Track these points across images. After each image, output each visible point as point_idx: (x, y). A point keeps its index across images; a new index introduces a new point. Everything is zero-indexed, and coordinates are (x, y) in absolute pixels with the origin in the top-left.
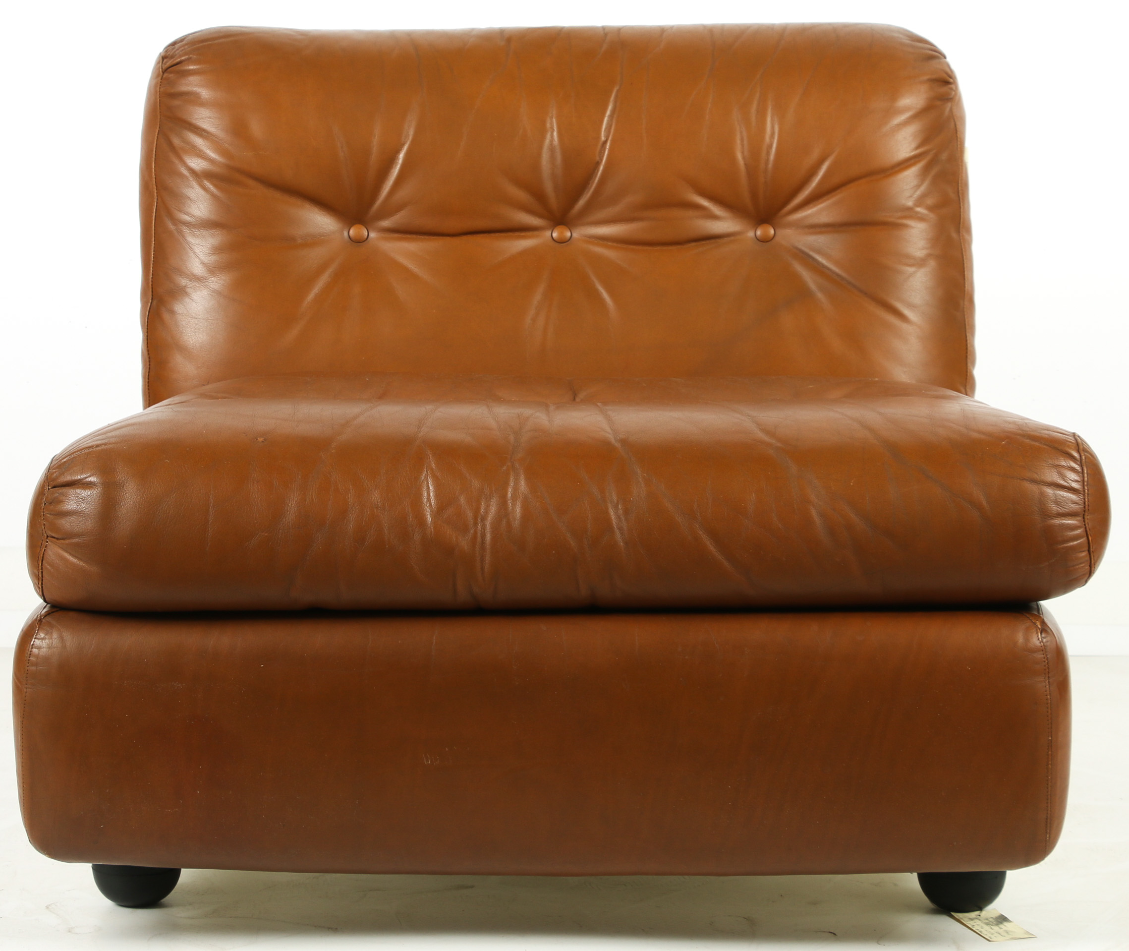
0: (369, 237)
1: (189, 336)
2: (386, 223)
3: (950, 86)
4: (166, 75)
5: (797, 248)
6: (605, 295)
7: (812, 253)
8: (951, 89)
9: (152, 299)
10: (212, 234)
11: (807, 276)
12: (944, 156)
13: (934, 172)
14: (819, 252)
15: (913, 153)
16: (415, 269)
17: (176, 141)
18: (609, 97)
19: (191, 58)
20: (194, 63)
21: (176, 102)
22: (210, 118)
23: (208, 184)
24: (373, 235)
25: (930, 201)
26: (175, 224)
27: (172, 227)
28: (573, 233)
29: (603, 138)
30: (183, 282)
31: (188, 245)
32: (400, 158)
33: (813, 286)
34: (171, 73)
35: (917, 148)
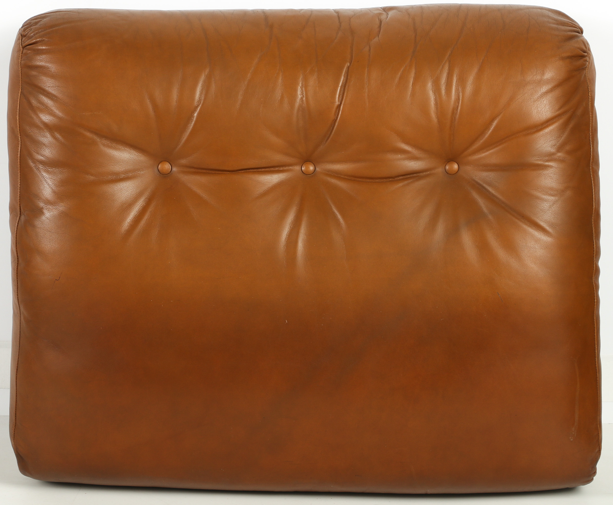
0: (172, 170)
1: (45, 244)
2: (183, 161)
3: (585, 58)
4: (25, 51)
5: (474, 181)
6: (339, 216)
7: (484, 185)
8: (586, 61)
9: (20, 214)
10: (61, 171)
11: (481, 202)
12: (579, 112)
13: (571, 125)
14: (490, 185)
15: (557, 113)
16: (205, 197)
17: (34, 102)
18: (342, 73)
19: (44, 40)
20: (45, 44)
21: (34, 73)
22: (59, 87)
23: (58, 135)
24: (174, 169)
25: (568, 148)
26: (34, 162)
27: (32, 164)
28: (316, 168)
29: (337, 103)
30: (41, 204)
31: (44, 178)
32: (194, 117)
33: (485, 210)
34: (29, 49)
35: (560, 108)
